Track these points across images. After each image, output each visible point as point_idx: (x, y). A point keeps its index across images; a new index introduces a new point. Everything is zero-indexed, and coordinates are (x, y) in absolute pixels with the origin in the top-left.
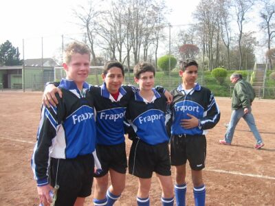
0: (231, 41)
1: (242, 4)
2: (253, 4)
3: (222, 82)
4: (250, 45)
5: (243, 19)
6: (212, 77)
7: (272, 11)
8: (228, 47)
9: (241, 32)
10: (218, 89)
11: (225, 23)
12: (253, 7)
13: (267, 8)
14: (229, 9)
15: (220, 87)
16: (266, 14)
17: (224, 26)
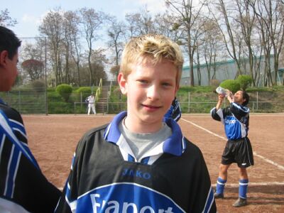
0: (81, 58)
1: (90, 22)
2: (101, 22)
3: (67, 99)
4: (100, 62)
5: (92, 36)
6: (57, 94)
7: (118, 31)
8: (78, 63)
9: (90, 49)
10: (64, 106)
11: (75, 39)
12: (101, 25)
13: (114, 27)
14: (78, 26)
15: (65, 104)
16: (114, 33)
17: (73, 42)
